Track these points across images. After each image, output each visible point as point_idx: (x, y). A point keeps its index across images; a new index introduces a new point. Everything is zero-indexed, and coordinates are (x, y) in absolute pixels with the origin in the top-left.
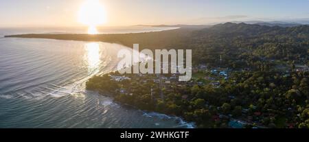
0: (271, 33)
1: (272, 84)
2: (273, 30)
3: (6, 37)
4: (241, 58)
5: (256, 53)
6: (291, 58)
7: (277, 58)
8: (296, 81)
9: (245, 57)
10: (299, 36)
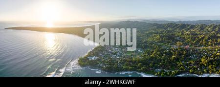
0: (153, 28)
1: (164, 55)
2: (154, 26)
3: (6, 29)
4: (144, 43)
5: (150, 40)
6: (168, 42)
7: (161, 42)
8: (173, 53)
9: (146, 42)
10: (168, 29)
